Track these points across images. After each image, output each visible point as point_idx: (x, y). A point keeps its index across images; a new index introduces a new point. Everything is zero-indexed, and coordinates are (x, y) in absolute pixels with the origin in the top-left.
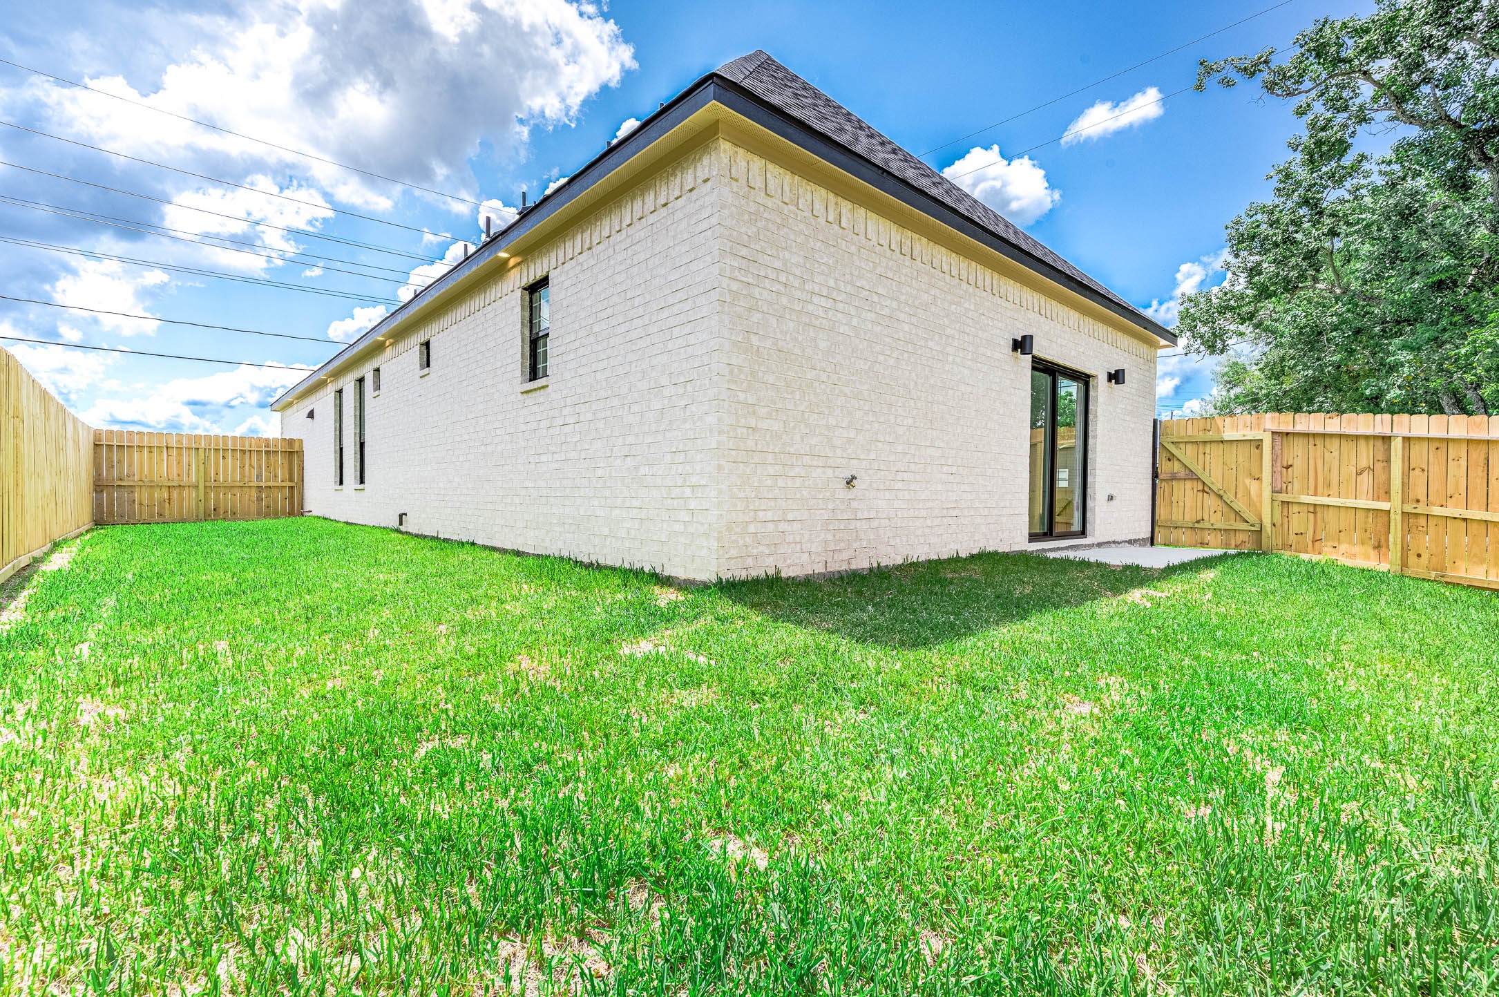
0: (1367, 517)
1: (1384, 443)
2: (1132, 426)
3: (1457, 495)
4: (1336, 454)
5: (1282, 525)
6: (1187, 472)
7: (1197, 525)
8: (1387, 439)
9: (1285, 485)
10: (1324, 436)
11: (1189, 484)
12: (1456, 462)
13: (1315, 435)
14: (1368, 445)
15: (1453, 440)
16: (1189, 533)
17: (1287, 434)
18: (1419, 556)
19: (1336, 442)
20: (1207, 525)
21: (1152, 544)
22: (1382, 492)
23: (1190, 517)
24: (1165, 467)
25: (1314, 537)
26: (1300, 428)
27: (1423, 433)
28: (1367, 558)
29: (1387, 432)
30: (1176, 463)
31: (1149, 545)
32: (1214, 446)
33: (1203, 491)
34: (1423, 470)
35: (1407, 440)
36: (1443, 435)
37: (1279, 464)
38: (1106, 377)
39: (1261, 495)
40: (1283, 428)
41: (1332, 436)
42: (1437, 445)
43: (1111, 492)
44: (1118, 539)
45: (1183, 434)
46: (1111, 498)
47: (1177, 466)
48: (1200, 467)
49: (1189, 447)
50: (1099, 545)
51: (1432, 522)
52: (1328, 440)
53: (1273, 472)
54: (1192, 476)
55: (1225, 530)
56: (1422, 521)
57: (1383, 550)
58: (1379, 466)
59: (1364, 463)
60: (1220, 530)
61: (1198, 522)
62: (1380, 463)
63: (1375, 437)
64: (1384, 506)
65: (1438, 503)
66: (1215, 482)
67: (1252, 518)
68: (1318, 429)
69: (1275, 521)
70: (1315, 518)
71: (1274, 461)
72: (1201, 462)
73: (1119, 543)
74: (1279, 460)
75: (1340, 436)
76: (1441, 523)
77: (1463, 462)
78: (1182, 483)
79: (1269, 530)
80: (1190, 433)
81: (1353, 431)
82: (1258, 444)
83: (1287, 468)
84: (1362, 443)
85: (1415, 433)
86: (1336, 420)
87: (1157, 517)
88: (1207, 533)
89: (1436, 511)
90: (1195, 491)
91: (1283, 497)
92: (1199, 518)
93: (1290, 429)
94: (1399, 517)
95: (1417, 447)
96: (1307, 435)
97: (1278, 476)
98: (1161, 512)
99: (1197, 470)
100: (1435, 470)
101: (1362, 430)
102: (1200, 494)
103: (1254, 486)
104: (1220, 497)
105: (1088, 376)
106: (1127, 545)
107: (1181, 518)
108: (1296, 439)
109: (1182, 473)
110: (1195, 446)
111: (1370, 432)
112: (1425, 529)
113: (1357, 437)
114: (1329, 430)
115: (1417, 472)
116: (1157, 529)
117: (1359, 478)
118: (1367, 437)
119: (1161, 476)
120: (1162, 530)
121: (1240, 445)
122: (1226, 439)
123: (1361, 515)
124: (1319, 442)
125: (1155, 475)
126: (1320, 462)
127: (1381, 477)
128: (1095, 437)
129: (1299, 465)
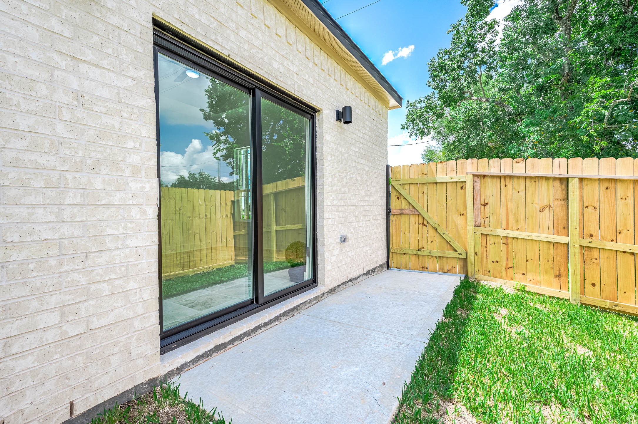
0: (549, 249)
1: (561, 183)
2: (367, 169)
3: (625, 231)
4: (522, 193)
5: (482, 254)
6: (411, 208)
7: (419, 253)
8: (565, 181)
9: (483, 220)
10: (513, 177)
11: (413, 218)
12: (623, 201)
13: (505, 177)
14: (548, 185)
15: (621, 181)
16: (413, 258)
17: (484, 176)
18: (594, 285)
19: (522, 182)
20: (426, 253)
21: (388, 267)
22: (561, 227)
23: (414, 247)
24: (395, 204)
25: (507, 265)
26: (494, 171)
27: (594, 174)
28: (550, 285)
29: (564, 174)
30: (403, 200)
31: (385, 269)
32: (430, 187)
33: (423, 224)
34: (595, 208)
35: (581, 180)
36: (612, 176)
37: (478, 202)
38: (334, 115)
39: (466, 227)
40: (481, 172)
41: (518, 177)
42: (606, 185)
43: (343, 233)
44: (355, 275)
45: (407, 177)
46: (344, 240)
47: (403, 204)
48: (420, 205)
49: (412, 187)
50: (331, 291)
51: (604, 255)
52: (515, 181)
53: (474, 209)
54: (415, 212)
55: (440, 257)
56: (596, 254)
57: (563, 279)
58: (558, 204)
59: (545, 202)
60: (436, 257)
61: (420, 250)
62: (558, 202)
63: (554, 178)
64: (564, 239)
65: (609, 238)
66: (431, 216)
67: (460, 249)
68: (508, 172)
69: (477, 251)
70: (507, 248)
71: (475, 199)
72: (421, 201)
73: (356, 279)
74: (478, 199)
75: (526, 177)
76: (612, 255)
77: (630, 201)
78: (407, 217)
79: (472, 258)
80: (412, 176)
81: (535, 173)
82: (462, 185)
83: (485, 205)
84: (543, 183)
85: (587, 174)
86: (522, 164)
87: (391, 246)
88: (426, 259)
89: (610, 245)
90: (417, 224)
91: (482, 230)
92: (421, 246)
93: (485, 172)
94: (578, 250)
95: (589, 187)
96: (499, 177)
97: (478, 212)
98: (393, 240)
99: (418, 206)
100: (605, 208)
101: (543, 173)
102: (421, 226)
103: (460, 221)
104: (436, 229)
105: (315, 110)
106: (365, 277)
107: (408, 246)
108: (491, 180)
109: (408, 209)
110: (416, 187)
111: (550, 174)
112: (598, 261)
113: (539, 178)
114: (517, 172)
115: (590, 209)
116: (391, 255)
117: (542, 214)
118: (547, 179)
119: (393, 212)
120: (395, 255)
121: (449, 185)
122: (438, 181)
123: (545, 246)
124: (509, 182)
125: (389, 211)
126: (510, 200)
127: (560, 213)
128: (323, 177)
129: (494, 202)
